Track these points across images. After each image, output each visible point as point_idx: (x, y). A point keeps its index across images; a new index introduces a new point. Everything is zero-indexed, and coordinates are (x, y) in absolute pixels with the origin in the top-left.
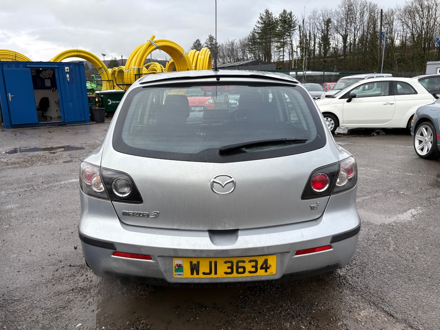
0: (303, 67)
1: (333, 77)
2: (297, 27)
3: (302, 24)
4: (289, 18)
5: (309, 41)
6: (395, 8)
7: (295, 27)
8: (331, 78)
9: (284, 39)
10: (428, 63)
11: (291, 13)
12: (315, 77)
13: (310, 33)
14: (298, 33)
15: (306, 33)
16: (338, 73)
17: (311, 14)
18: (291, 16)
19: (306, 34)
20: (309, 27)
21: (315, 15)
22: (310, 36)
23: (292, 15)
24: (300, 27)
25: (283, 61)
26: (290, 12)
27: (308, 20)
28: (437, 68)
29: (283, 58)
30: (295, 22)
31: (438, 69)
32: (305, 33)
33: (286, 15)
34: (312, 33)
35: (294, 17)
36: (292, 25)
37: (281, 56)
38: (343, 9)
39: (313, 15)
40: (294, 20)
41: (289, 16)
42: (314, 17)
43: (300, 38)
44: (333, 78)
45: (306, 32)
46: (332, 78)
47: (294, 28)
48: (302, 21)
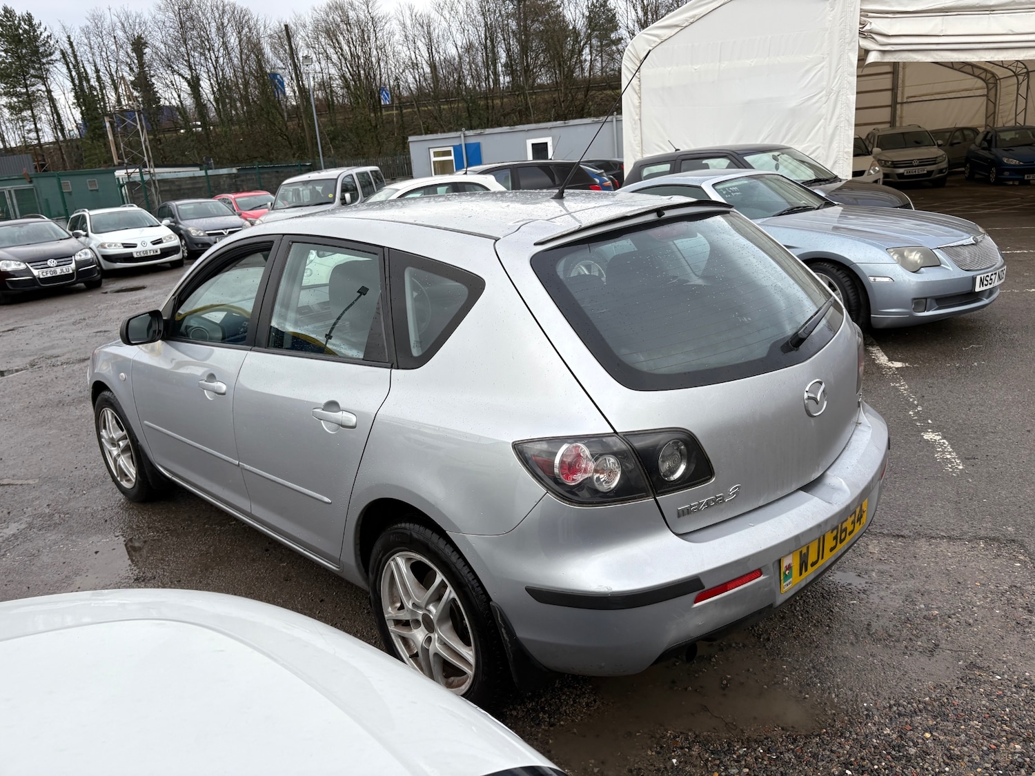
0: (146, 159)
1: (225, 179)
2: (57, 55)
3: (68, 46)
4: (25, 31)
5: (101, 90)
6: (294, 21)
7: (51, 54)
8: (220, 183)
9: (26, 86)
10: (411, 139)
11: (29, 16)
12: (177, 183)
13: (97, 71)
14: (65, 70)
15: (85, 70)
16: (234, 170)
17: (89, 24)
18: (31, 25)
19: (86, 74)
20: (90, 55)
21: (99, 25)
22: (99, 79)
23: (34, 23)
24: (63, 54)
25: (39, 144)
26: (24, 13)
27: (83, 38)
28: (429, 148)
29: (38, 136)
30: (47, 42)
31: (431, 150)
32: (83, 70)
33: (16, 22)
34: (102, 69)
35: (42, 29)
36: (41, 50)
37: (30, 131)
38: (172, 15)
39: (94, 24)
40: (42, 37)
41: (25, 24)
42: (96, 28)
43: (73, 81)
44: (224, 181)
45: (83, 67)
46: (222, 183)
47: (49, 58)
48: (65, 39)
